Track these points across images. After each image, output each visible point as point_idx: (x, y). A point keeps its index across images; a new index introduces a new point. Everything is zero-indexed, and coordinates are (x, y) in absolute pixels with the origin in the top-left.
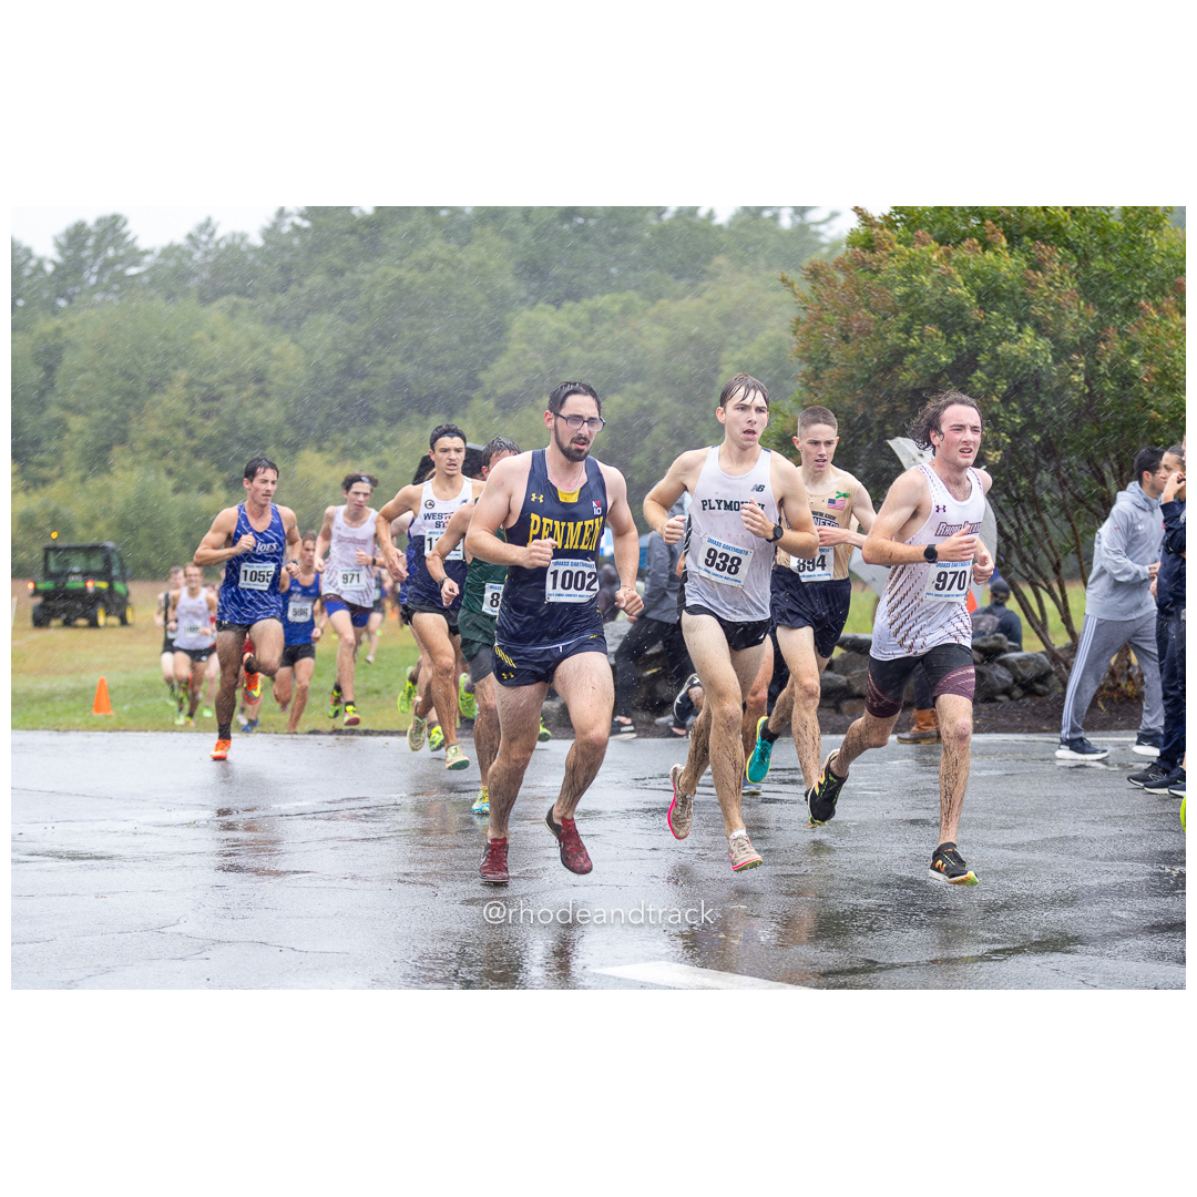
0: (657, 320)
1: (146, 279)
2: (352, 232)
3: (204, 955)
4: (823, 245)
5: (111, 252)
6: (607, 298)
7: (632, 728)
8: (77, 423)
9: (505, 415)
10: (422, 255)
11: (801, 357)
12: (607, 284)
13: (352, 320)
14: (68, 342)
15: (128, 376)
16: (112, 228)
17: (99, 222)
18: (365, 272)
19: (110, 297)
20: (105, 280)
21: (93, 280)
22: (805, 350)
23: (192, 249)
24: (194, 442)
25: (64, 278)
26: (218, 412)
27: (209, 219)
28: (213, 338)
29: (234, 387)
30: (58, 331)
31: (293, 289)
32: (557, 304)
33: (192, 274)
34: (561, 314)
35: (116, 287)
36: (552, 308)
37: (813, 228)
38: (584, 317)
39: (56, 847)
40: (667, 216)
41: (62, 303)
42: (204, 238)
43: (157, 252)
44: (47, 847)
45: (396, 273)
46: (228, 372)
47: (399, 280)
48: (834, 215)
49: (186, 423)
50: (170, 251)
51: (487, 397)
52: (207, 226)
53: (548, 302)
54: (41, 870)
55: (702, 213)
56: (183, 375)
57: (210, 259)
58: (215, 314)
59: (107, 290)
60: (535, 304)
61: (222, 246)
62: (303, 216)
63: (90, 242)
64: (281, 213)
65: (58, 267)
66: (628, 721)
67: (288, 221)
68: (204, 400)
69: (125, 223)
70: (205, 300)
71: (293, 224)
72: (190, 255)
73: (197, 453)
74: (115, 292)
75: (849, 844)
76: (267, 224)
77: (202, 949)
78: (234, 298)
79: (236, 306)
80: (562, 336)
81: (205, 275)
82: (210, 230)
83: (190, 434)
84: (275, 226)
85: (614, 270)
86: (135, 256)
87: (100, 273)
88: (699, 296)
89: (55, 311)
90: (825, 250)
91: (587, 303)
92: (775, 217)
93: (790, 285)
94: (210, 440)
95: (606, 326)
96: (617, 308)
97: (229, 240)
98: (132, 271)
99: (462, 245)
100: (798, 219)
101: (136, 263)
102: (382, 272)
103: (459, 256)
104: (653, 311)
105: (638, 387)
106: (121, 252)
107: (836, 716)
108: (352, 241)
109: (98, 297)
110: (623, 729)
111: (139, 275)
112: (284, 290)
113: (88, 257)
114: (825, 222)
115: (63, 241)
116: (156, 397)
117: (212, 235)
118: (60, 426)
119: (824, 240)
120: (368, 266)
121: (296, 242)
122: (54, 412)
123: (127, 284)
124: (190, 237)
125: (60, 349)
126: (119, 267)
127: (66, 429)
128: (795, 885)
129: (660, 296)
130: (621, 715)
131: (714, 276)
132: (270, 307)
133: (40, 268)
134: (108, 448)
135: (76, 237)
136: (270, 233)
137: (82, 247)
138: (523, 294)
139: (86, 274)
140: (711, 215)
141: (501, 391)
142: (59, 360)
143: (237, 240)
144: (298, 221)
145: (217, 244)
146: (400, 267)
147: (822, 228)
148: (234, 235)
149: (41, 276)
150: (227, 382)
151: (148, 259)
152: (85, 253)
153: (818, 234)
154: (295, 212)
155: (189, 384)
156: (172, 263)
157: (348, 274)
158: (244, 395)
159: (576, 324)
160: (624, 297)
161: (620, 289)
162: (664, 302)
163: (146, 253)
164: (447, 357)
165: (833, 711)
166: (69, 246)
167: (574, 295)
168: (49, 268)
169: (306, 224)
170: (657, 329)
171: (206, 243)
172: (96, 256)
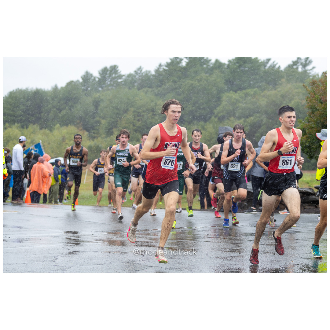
0: (264, 96)
1: (123, 83)
2: (180, 71)
3: (145, 270)
4: (310, 76)
5: (114, 75)
6: (250, 90)
7: (256, 210)
8: (103, 122)
9: (221, 122)
10: (199, 77)
11: (308, 108)
12: (250, 86)
13: (179, 95)
14: (102, 100)
15: (117, 109)
16: (114, 69)
17: (111, 67)
18: (183, 82)
19: (114, 88)
20: (112, 83)
21: (109, 83)
22: (309, 106)
23: (136, 75)
24: (135, 128)
25: (101, 82)
26: (142, 120)
27: (141, 67)
28: (141, 99)
29: (146, 113)
30: (99, 96)
31: (163, 86)
32: (236, 91)
33: (135, 82)
34: (237, 94)
35: (115, 85)
36: (234, 92)
37: (308, 72)
38: (243, 96)
39: (103, 239)
40: (267, 68)
41: (100, 89)
42: (139, 72)
43: (126, 75)
44: (100, 238)
45: (191, 82)
46: (144, 109)
47: (192, 84)
48: (314, 68)
49: (133, 122)
50: (130, 75)
51: (215, 117)
52: (140, 69)
53: (233, 91)
54: (99, 245)
55: (277, 66)
56: (132, 109)
57: (140, 78)
58: (141, 93)
59: (112, 85)
60: (230, 91)
61: (144, 74)
62: (166, 66)
63: (108, 73)
64: (160, 65)
65: (99, 79)
66: (255, 209)
67: (162, 67)
68: (138, 116)
69: (118, 67)
70: (139, 89)
71: (163, 69)
72: (135, 76)
73: (136, 131)
74: (115, 86)
75: (322, 245)
76: (156, 68)
77: (144, 268)
78: (147, 89)
79: (148, 91)
80: (237, 100)
81: (140, 82)
82: (140, 70)
83: (134, 126)
84: (158, 69)
85: (252, 82)
86: (120, 77)
87: (111, 81)
88: (275, 90)
89: (99, 91)
90: (311, 78)
91: (244, 91)
92: (297, 68)
93: (306, 87)
94: (140, 127)
95: (250, 98)
96: (252, 93)
97: (146, 73)
98: (120, 81)
99: (210, 75)
100: (304, 69)
101: (120, 79)
102: (188, 82)
103: (209, 78)
104: (262, 94)
105: (258, 115)
106: (117, 75)
107: (316, 209)
108: (180, 73)
109: (110, 88)
110: (254, 211)
111: (121, 82)
112: (160, 87)
113: (108, 77)
114: (311, 70)
115: (101, 72)
116: (125, 115)
117: (141, 71)
118: (99, 122)
119: (311, 75)
120: (184, 80)
121: (164, 73)
122: (97, 119)
123: (118, 84)
124: (135, 71)
125: (100, 101)
126: (116, 80)
127: (101, 123)
128: (308, 256)
129: (264, 89)
130: (253, 207)
131: (281, 84)
132: (156, 91)
133: (94, 79)
134: (112, 129)
135: (104, 71)
136: (157, 71)
137: (106, 74)
138: (226, 89)
139: (107, 82)
140: (279, 67)
141: (219, 115)
142: (99, 105)
143: (148, 73)
144: (165, 68)
145: (142, 74)
146: (192, 81)
147: (311, 71)
148: (146, 71)
149: (94, 82)
150: (144, 112)
151: (124, 77)
152: (107, 76)
153: (310, 73)
154: (164, 65)
155: (134, 112)
156: (130, 79)
157: (178, 83)
158: (149, 115)
159: (241, 97)
160: (255, 90)
161: (254, 88)
162: (265, 91)
163: (123, 76)
164: (205, 105)
165: (315, 207)
166: (103, 74)
167: (240, 89)
168: (97, 79)
169: (167, 68)
170: (264, 99)
171: (139, 73)
172: (110, 76)
